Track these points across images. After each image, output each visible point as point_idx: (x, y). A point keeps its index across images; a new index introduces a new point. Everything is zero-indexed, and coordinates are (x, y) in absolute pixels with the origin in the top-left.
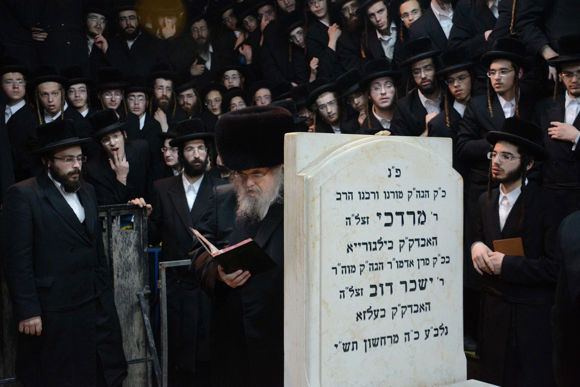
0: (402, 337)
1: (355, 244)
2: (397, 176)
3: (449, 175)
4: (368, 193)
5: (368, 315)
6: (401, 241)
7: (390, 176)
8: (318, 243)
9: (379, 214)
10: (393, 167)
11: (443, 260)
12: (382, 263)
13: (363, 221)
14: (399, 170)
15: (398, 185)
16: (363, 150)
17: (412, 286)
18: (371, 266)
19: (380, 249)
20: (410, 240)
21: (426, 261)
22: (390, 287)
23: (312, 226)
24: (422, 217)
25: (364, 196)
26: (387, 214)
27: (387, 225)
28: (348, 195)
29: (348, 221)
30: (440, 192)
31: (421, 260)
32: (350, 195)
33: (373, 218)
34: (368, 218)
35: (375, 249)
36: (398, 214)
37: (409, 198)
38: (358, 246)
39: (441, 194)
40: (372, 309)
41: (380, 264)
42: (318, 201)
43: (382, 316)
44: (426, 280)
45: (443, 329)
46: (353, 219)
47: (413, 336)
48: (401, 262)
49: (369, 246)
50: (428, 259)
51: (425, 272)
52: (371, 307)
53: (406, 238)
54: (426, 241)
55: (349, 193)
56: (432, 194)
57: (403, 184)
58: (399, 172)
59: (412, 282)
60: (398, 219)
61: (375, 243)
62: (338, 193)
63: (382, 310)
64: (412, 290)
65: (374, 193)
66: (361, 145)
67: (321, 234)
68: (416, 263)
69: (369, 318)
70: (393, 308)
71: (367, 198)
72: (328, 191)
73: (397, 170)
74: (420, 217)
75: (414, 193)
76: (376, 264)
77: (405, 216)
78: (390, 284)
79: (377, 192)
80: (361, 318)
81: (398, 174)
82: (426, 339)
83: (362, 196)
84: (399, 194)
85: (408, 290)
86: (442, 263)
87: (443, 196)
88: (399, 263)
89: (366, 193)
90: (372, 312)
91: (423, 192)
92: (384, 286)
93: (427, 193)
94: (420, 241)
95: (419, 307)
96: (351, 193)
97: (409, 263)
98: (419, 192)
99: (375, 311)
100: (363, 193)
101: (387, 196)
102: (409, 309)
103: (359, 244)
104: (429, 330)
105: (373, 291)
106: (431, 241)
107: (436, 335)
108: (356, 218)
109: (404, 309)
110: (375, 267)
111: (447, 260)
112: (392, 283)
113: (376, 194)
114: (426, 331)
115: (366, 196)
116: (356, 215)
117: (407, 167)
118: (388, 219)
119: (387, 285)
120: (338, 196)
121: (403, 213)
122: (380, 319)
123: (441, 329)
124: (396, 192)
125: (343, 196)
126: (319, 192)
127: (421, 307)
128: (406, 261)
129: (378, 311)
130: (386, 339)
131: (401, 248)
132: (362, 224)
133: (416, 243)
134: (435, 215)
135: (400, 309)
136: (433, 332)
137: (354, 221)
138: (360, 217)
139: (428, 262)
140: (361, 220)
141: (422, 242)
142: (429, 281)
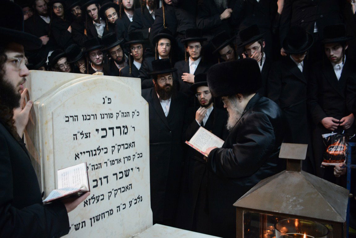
0: (115, 210)
1: (81, 153)
2: (109, 103)
3: (141, 102)
4: (89, 115)
5: (92, 201)
6: (112, 147)
7: (104, 103)
8: (51, 156)
9: (97, 130)
10: (106, 97)
11: (139, 156)
12: (101, 164)
13: (87, 136)
14: (110, 99)
15: (110, 109)
16: (84, 84)
17: (121, 175)
18: (93, 167)
19: (99, 154)
20: (118, 146)
21: (129, 158)
22: (106, 179)
23: (46, 143)
24: (126, 129)
25: (86, 118)
26: (103, 129)
27: (103, 137)
28: (74, 117)
29: (75, 136)
30: (136, 112)
31: (126, 157)
32: (76, 118)
33: (94, 133)
34: (89, 133)
35: (96, 154)
36: (110, 129)
37: (117, 117)
38: (83, 154)
39: (136, 114)
40: (95, 196)
41: (99, 164)
42: (50, 124)
43: (102, 200)
44: (129, 170)
45: (140, 198)
47: (122, 207)
48: (113, 161)
49: (91, 153)
50: (130, 157)
51: (128, 165)
52: (94, 195)
53: (116, 145)
54: (128, 145)
55: (75, 116)
56: (131, 114)
57: (113, 108)
58: (110, 100)
59: (120, 173)
60: (110, 132)
61: (95, 150)
62: (66, 117)
63: (101, 195)
64: (120, 178)
65: (94, 115)
66: (83, 81)
67: (54, 149)
68: (122, 160)
69: (93, 203)
70: (109, 193)
71: (88, 119)
72: (59, 116)
73: (109, 99)
74: (124, 130)
75: (120, 114)
76: (97, 165)
77: (115, 129)
78: (106, 177)
79: (96, 115)
80: (87, 204)
81: (110, 101)
82: (130, 207)
83: (85, 118)
84: (110, 116)
85: (118, 178)
86: (138, 157)
87: (138, 115)
88: (112, 162)
89: (88, 115)
90: (95, 198)
91: (125, 113)
92: (103, 179)
93: (128, 114)
94: (125, 145)
95: (125, 188)
96: (77, 116)
97: (118, 160)
98: (123, 113)
99: (97, 197)
100: (85, 116)
101: (103, 117)
102: (119, 191)
103: (84, 153)
104: (131, 201)
105: (95, 183)
106: (131, 145)
107: (135, 203)
108: (81, 134)
109: (116, 191)
110: (96, 167)
111: (141, 155)
112: (108, 176)
113: (95, 116)
114: (130, 202)
115: (88, 117)
116: (81, 132)
117: (115, 97)
118: (104, 133)
119: (104, 178)
120: (67, 119)
121: (114, 128)
122: (100, 202)
123: (138, 198)
124: (109, 114)
125: (71, 119)
126: (51, 117)
127: (127, 188)
128: (117, 160)
129: (99, 196)
130: (105, 214)
131: (113, 151)
132: (85, 138)
133: (122, 147)
134: (133, 127)
135: (113, 192)
136: (134, 202)
137: (79, 136)
138: (84, 133)
139: (130, 158)
140: (85, 135)
141: (126, 146)
142: (131, 171)
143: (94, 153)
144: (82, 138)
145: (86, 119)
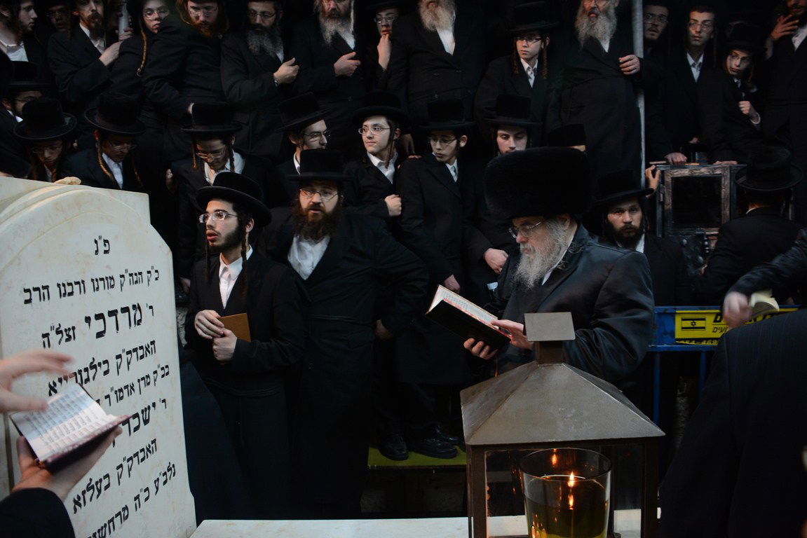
0: (132, 506)
1: (60, 380)
2: (106, 252)
4: (71, 284)
5: (88, 495)
6: (117, 357)
7: (97, 252)
9: (88, 319)
10: (100, 237)
11: (163, 372)
13: (67, 335)
14: (108, 241)
15: (109, 267)
16: (58, 206)
17: (136, 422)
19: (94, 378)
20: (127, 353)
21: (146, 379)
24: (138, 313)
25: (66, 290)
26: (97, 317)
27: (100, 335)
28: (42, 291)
29: (46, 339)
30: (153, 272)
31: (142, 379)
32: (46, 291)
33: (82, 327)
34: (74, 328)
35: (88, 380)
36: (110, 314)
37: (121, 286)
38: (64, 382)
39: (154, 275)
40: (93, 483)
43: (107, 487)
44: (149, 407)
45: (171, 469)
46: (52, 334)
47: (143, 496)
48: (121, 390)
49: (79, 376)
50: (148, 376)
51: (147, 396)
52: (90, 481)
53: (123, 351)
54: (145, 349)
55: (43, 288)
56: (145, 276)
57: (114, 265)
58: (107, 244)
59: (134, 416)
60: (111, 321)
61: (86, 370)
62: (26, 291)
63: (105, 477)
64: (135, 429)
65: (79, 283)
68: (136, 387)
69: (91, 499)
70: (118, 468)
71: (69, 294)
72: (9, 288)
73: (106, 241)
74: (133, 312)
75: (127, 276)
77: (120, 315)
79: (83, 282)
80: (80, 505)
81: (107, 249)
82: (156, 493)
83: (63, 291)
84: (110, 282)
85: (132, 430)
86: (163, 376)
87: (156, 279)
88: (118, 393)
89: (68, 284)
90: (93, 487)
91: (136, 274)
93: (140, 277)
94: (139, 351)
95: (146, 450)
96: (47, 287)
97: (129, 388)
98: (131, 275)
99: (97, 483)
100: (64, 285)
101: (96, 286)
102: (135, 459)
104: (158, 479)
106: (147, 350)
107: (165, 482)
108: (59, 332)
109: (131, 462)
111: (166, 370)
113: (82, 285)
114: (155, 482)
115: (69, 289)
116: (57, 326)
117: (116, 238)
118: (97, 326)
120: (27, 296)
121: (117, 311)
122: (104, 494)
123: (169, 470)
124: (107, 278)
125: (35, 295)
127: (148, 450)
128: (126, 387)
129: (101, 480)
130: (115, 520)
131: (118, 367)
132: (67, 340)
133: (134, 354)
134: (151, 307)
135: (125, 465)
136: (162, 479)
137: (54, 337)
138: (62, 329)
139: (148, 381)
140: (64, 333)
141: (140, 353)
142: (152, 408)
143: (85, 376)
144: (60, 343)
145: (65, 294)
